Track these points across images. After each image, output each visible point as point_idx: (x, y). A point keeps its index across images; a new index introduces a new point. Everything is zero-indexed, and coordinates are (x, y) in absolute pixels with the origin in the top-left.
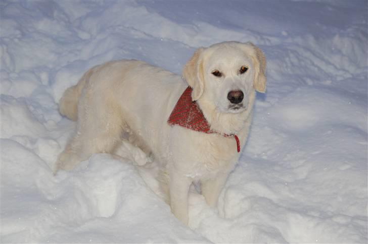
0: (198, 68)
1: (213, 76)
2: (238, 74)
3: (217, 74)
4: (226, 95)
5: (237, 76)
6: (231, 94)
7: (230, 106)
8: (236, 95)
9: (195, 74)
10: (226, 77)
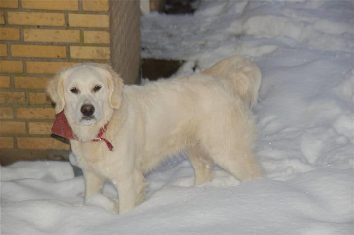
0: (59, 84)
1: (71, 93)
2: (92, 92)
3: (75, 91)
4: (80, 108)
5: (91, 93)
6: (85, 107)
7: (83, 118)
8: (88, 109)
9: (56, 90)
10: (82, 94)
